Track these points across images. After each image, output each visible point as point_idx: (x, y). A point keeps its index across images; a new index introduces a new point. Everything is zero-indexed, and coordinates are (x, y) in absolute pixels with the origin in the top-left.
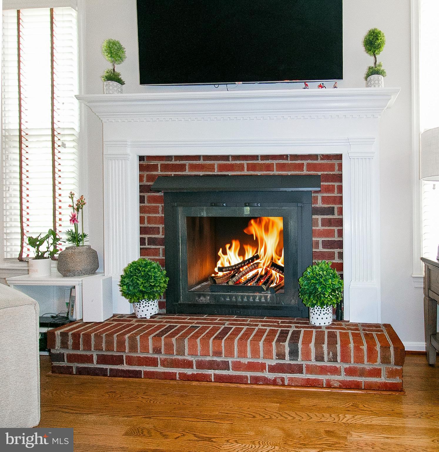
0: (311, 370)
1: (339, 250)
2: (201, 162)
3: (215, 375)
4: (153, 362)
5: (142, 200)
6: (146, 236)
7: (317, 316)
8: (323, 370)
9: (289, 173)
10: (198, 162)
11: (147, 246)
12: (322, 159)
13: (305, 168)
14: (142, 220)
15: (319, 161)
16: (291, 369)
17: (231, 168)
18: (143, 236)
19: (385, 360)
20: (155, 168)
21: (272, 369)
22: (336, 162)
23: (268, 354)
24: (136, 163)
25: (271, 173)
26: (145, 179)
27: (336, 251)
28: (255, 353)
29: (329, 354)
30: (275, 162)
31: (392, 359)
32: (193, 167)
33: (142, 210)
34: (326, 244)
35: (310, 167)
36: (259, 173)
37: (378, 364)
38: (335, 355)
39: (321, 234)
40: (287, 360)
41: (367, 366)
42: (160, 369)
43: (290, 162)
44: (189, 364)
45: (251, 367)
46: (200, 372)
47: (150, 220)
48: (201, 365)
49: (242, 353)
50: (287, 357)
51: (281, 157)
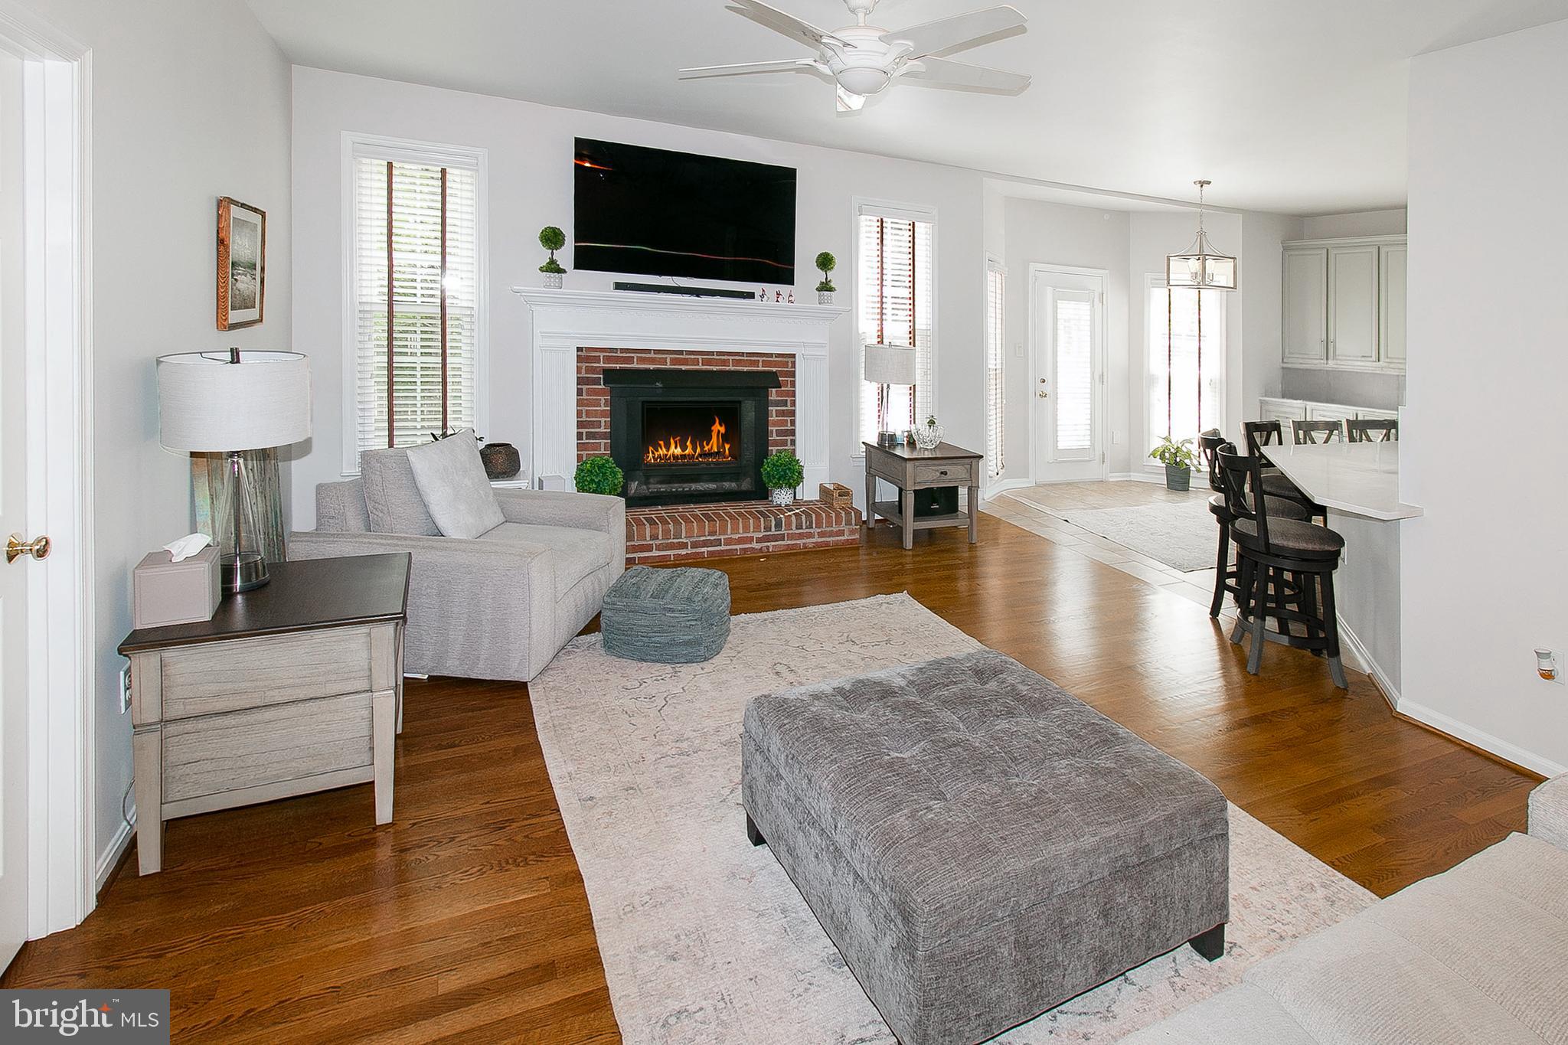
0: (791, 537)
1: (791, 438)
2: (652, 355)
3: (708, 551)
4: (649, 548)
5: (579, 392)
6: (584, 431)
7: (783, 496)
8: (801, 536)
9: (745, 369)
10: (648, 355)
11: (584, 441)
12: (776, 357)
13: (760, 363)
14: (579, 414)
15: (774, 359)
16: (775, 538)
17: (685, 362)
18: (580, 430)
19: (848, 523)
20: (597, 359)
21: (759, 540)
22: (790, 360)
23: (757, 529)
24: (573, 355)
25: (727, 368)
26: (583, 371)
27: (789, 438)
28: (746, 529)
29: (806, 523)
30: (731, 358)
31: (853, 522)
32: (641, 360)
33: (579, 403)
34: (779, 433)
35: (765, 363)
36: (715, 368)
37: (843, 526)
38: (811, 522)
39: (775, 424)
40: (773, 532)
41: (835, 528)
42: (655, 553)
43: (746, 358)
44: (684, 546)
45: (741, 541)
46: (694, 551)
47: (588, 413)
48: (695, 545)
49: (735, 530)
50: (773, 529)
51: (737, 354)
